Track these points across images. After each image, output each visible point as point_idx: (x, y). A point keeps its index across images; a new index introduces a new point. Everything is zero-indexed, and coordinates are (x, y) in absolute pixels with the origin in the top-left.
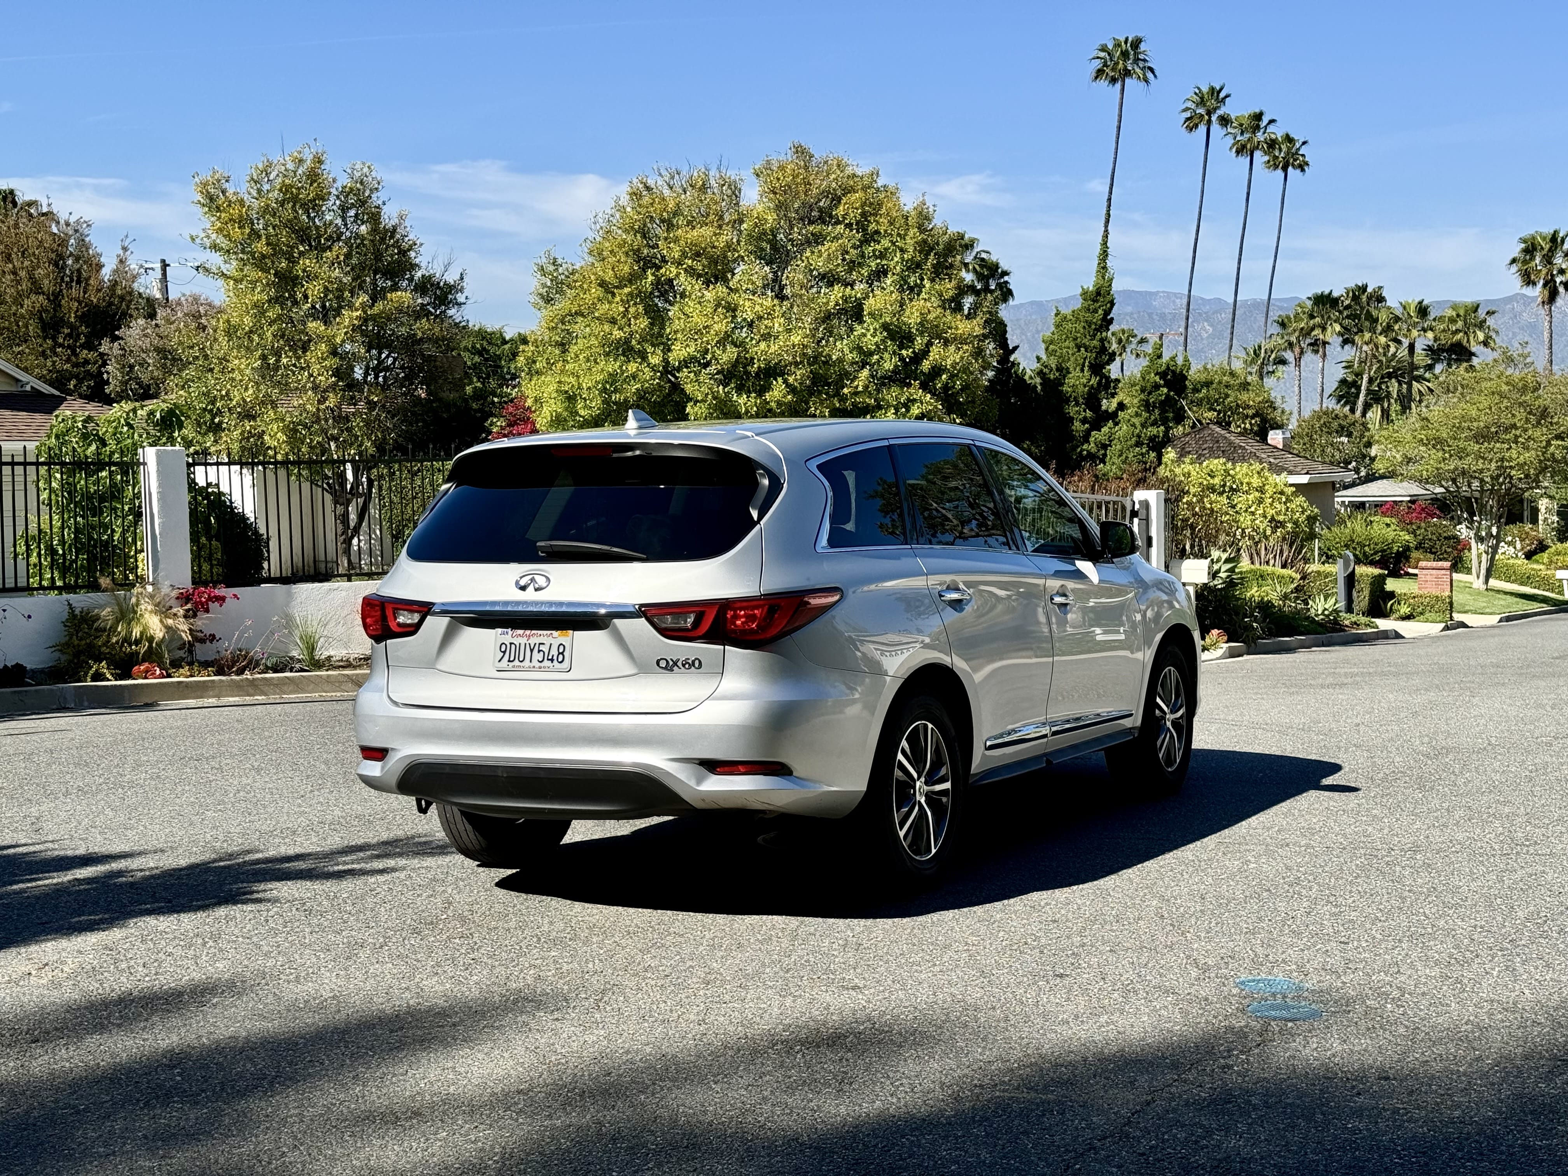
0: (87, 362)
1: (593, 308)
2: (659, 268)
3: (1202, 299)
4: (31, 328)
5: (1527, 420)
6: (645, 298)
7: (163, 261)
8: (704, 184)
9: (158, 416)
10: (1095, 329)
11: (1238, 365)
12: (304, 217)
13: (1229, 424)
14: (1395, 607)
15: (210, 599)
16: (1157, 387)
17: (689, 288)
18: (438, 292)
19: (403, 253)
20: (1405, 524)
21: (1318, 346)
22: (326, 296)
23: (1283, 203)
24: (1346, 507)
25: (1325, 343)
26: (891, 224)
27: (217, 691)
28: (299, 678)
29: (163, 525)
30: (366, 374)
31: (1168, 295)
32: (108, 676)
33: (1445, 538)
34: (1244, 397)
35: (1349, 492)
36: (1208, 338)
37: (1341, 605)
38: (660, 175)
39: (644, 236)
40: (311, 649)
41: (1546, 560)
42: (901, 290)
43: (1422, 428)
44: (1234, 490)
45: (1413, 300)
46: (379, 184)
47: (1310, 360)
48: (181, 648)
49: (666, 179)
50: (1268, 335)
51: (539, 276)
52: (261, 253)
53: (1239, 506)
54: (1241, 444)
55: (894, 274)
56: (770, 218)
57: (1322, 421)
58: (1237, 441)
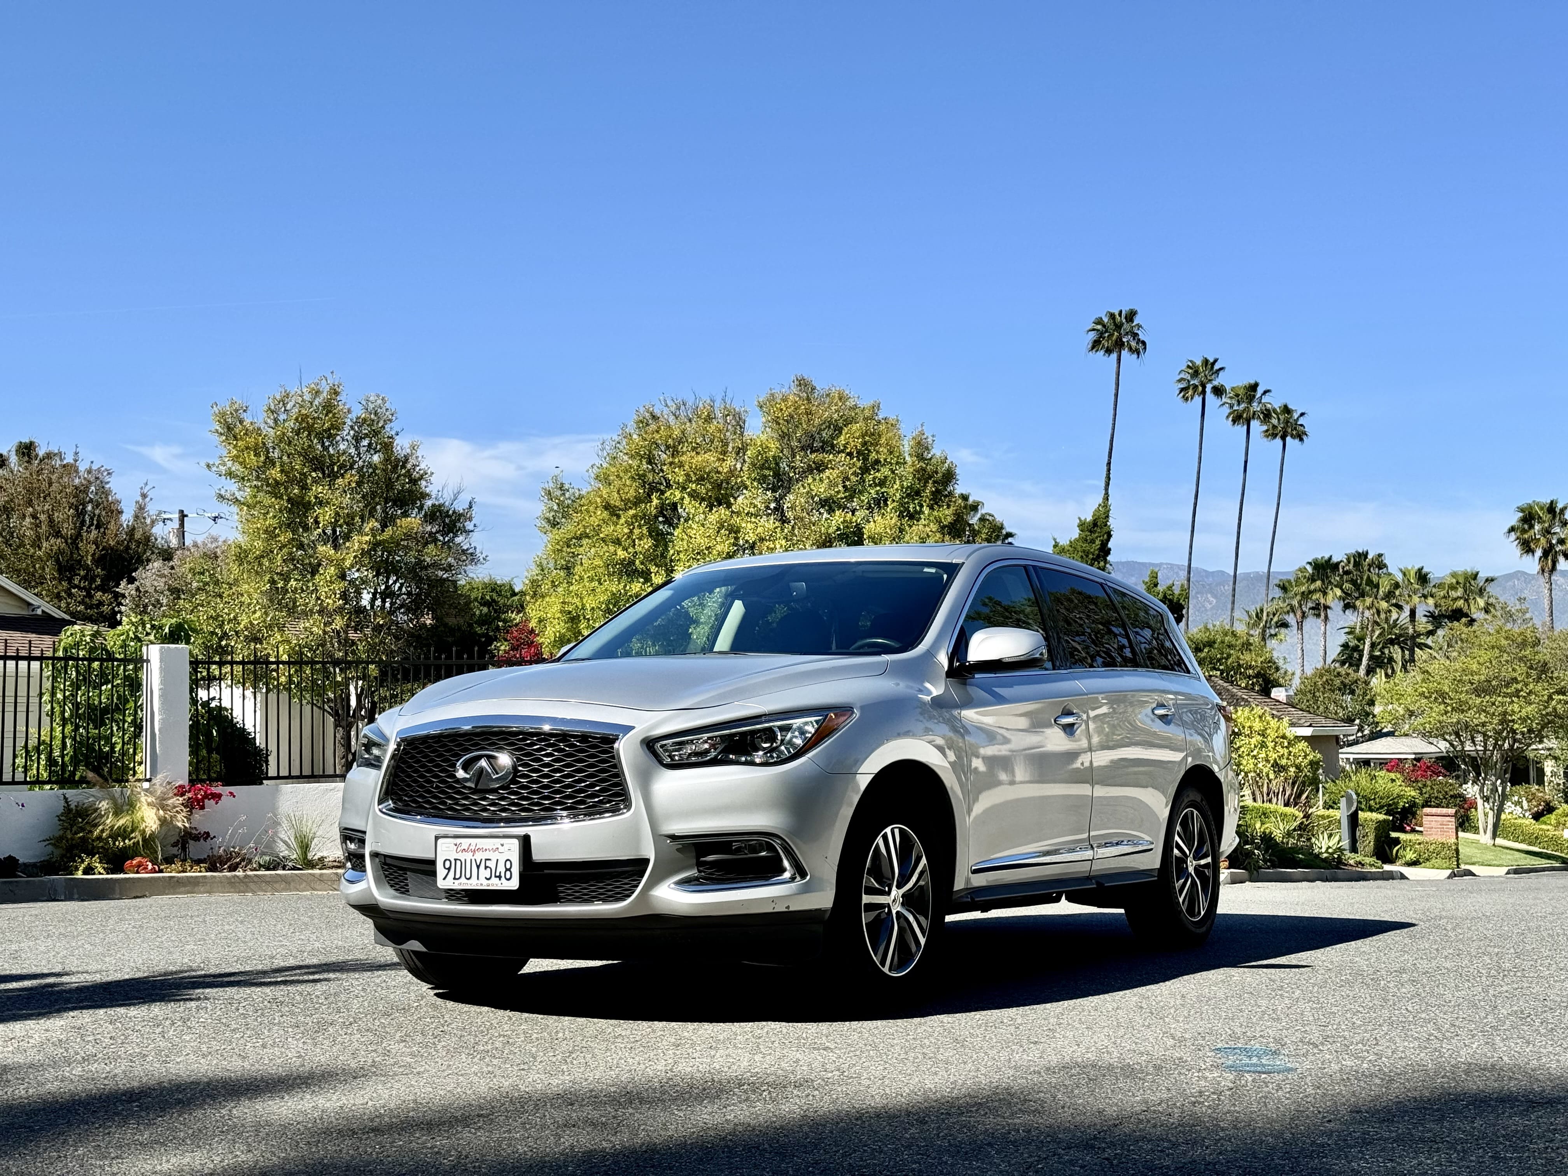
0: (101, 603)
1: (597, 530)
2: (663, 493)
3: (1206, 571)
4: (47, 570)
5: (1528, 675)
6: (650, 521)
7: (182, 512)
8: (709, 415)
9: (167, 630)
10: (1093, 559)
11: (1240, 628)
12: (319, 447)
13: (1231, 682)
14: (1401, 852)
15: (206, 797)
17: (692, 511)
18: (447, 520)
19: (414, 482)
20: (1410, 781)
21: (1320, 610)
22: (337, 521)
23: (1282, 471)
24: (1351, 764)
25: (1326, 607)
26: (891, 453)
27: (208, 888)
28: (292, 875)
29: (163, 721)
30: (374, 599)
31: (1171, 566)
32: (100, 869)
33: (1452, 796)
34: (1246, 657)
35: (1354, 749)
36: (1212, 609)
37: (1346, 843)
38: (667, 405)
39: (649, 462)
40: (305, 847)
41: (1553, 822)
42: (901, 516)
43: (1423, 681)
45: (1412, 565)
46: (392, 415)
47: (1312, 624)
48: (175, 845)
49: (673, 409)
50: (1270, 599)
51: (546, 501)
52: (275, 480)
53: (1242, 749)
54: (1244, 696)
55: (894, 501)
56: (774, 447)
57: (1324, 679)
58: (1240, 694)
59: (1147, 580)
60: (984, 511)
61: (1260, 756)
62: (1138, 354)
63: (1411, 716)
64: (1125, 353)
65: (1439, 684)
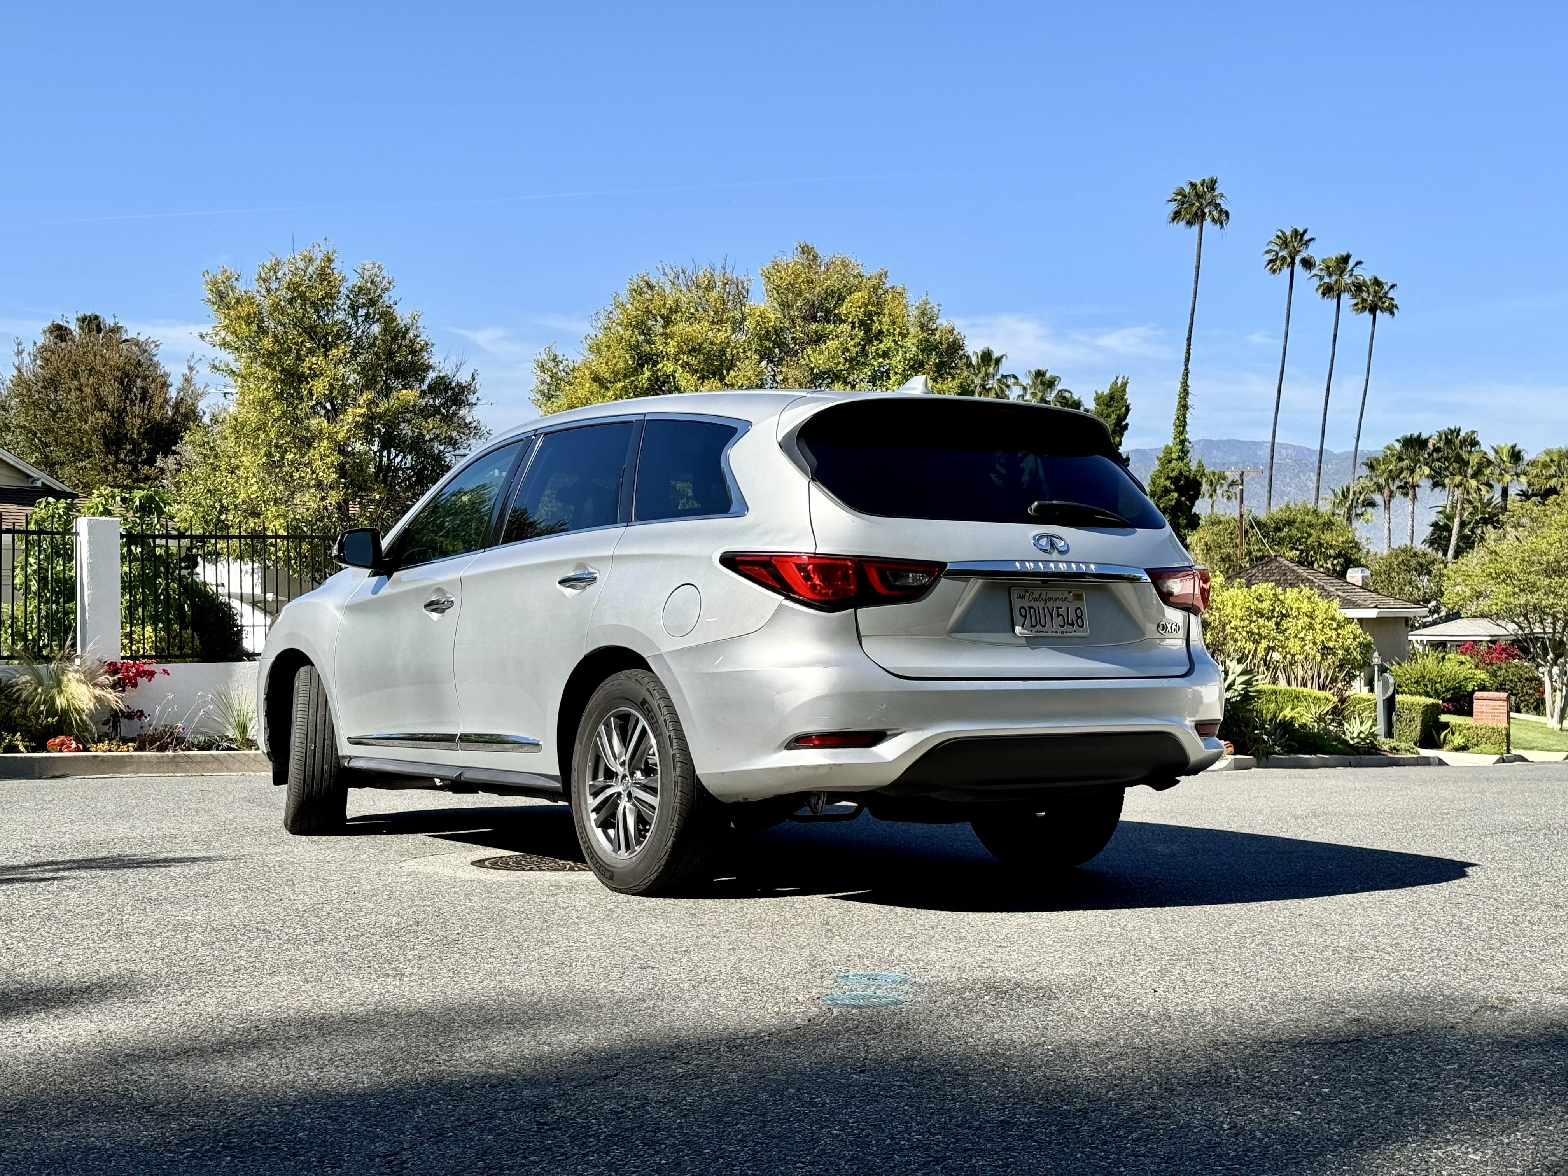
2: (656, 364)
3: (1308, 450)
4: (94, 444)
8: (709, 284)
9: (137, 502)
11: (1325, 508)
12: (314, 316)
13: (1311, 564)
14: (1449, 737)
15: (139, 674)
16: (1167, 491)
17: (684, 384)
18: (450, 393)
19: (416, 353)
20: (1483, 663)
21: (1407, 489)
22: (330, 393)
23: (1371, 346)
24: (1424, 646)
25: (1414, 486)
26: (894, 324)
27: (134, 768)
28: (224, 756)
32: (22, 748)
33: (1527, 679)
34: (1327, 537)
35: (1428, 631)
37: (1380, 728)
38: (665, 274)
39: (642, 333)
40: (245, 727)
43: (1491, 561)
44: (1284, 615)
45: (1505, 444)
46: (390, 283)
47: (1400, 502)
48: (105, 723)
49: (671, 278)
50: (1357, 477)
51: (539, 373)
52: (267, 350)
53: (1289, 632)
54: (1310, 577)
55: (896, 373)
56: (774, 317)
57: (1400, 559)
58: (1305, 574)
59: (1161, 455)
60: (1059, 387)
61: (1307, 638)
62: (1222, 224)
63: (1478, 598)
64: (1207, 223)
65: (1507, 564)
